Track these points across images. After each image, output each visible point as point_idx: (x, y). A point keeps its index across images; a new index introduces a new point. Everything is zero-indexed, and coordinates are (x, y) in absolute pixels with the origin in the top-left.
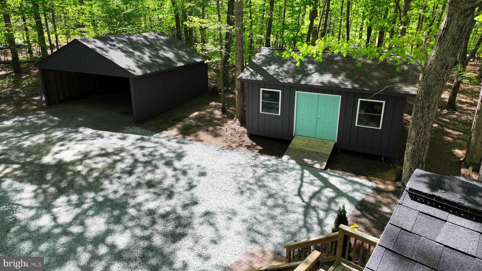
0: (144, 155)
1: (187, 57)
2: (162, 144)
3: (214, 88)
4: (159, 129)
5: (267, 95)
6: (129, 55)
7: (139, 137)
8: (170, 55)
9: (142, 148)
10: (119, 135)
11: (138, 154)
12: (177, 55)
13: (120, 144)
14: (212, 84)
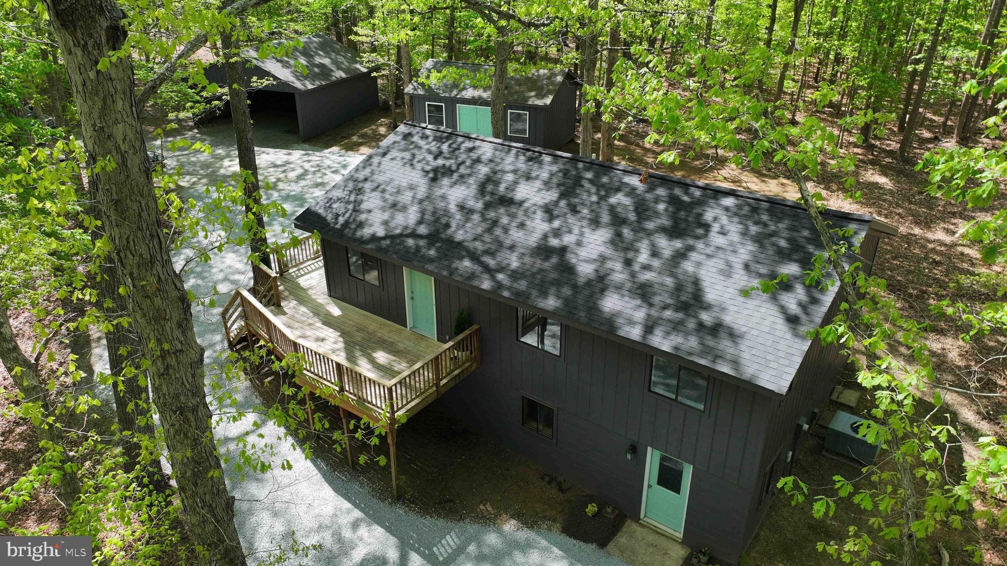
0: (312, 166)
1: (346, 64)
2: (327, 158)
3: (386, 102)
4: (328, 146)
5: (433, 109)
6: (286, 65)
7: (304, 152)
8: (326, 61)
9: (309, 161)
10: (285, 151)
11: (307, 166)
12: (335, 62)
13: (286, 158)
14: (382, 96)
